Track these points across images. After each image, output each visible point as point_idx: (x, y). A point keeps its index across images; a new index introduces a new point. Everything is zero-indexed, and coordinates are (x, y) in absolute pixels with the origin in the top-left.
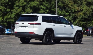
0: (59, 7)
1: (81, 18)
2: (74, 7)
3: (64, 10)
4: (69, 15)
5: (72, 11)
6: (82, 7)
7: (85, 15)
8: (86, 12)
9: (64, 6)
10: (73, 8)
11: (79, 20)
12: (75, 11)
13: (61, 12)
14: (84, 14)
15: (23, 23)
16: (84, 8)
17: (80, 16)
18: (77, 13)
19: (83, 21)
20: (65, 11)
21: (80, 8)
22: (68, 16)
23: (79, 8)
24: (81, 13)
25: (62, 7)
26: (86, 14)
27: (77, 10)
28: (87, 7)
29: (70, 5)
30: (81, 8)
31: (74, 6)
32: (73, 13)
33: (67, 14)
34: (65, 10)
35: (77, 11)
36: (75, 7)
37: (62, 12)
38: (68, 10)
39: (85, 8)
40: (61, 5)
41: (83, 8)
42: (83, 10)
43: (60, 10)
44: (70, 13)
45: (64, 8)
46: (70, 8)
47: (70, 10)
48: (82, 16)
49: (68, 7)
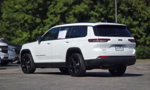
0: (122, 12)
2: (147, 12)
3: (129, 17)
4: (139, 26)
5: (143, 18)
9: (129, 11)
10: (144, 14)
12: (148, 19)
13: (126, 20)
15: (121, 40)
20: (132, 20)
22: (137, 28)
25: (127, 12)
29: (140, 9)
31: (147, 9)
32: (145, 21)
33: (135, 23)
34: (131, 17)
36: (149, 11)
38: (137, 17)
40: (124, 10)
43: (123, 17)
44: (140, 22)
45: (130, 13)
46: (140, 13)
47: (140, 16)
49: (137, 11)
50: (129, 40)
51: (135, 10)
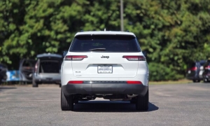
0: (128, 16)
1: (179, 41)
2: (162, 16)
3: (138, 24)
4: (152, 35)
5: (156, 25)
6: (179, 16)
7: (187, 35)
8: (189, 26)
9: (138, 15)
10: (159, 19)
11: (175, 45)
12: (164, 26)
13: (133, 28)
14: (185, 31)
16: (184, 19)
17: (176, 36)
18: (169, 30)
19: (182, 47)
20: (141, 27)
21: (175, 19)
22: (149, 38)
23: (172, 19)
24: (177, 30)
25: (135, 17)
26: (190, 32)
27: (169, 22)
28: (191, 15)
29: (153, 13)
30: (177, 18)
31: (162, 13)
32: (160, 30)
33: (146, 32)
34: (141, 24)
35: (168, 24)
36: (165, 15)
37: (136, 28)
38: (148, 23)
39: (186, 17)
40: (131, 13)
41: (182, 17)
42: (182, 22)
43: (129, 24)
44: (154, 30)
45: (139, 19)
46: (153, 18)
47: (153, 22)
48: (179, 36)
49: (148, 16)
50: (124, 57)
51: (146, 15)
